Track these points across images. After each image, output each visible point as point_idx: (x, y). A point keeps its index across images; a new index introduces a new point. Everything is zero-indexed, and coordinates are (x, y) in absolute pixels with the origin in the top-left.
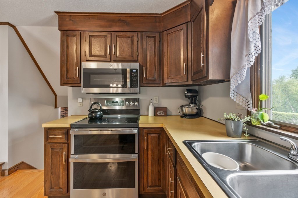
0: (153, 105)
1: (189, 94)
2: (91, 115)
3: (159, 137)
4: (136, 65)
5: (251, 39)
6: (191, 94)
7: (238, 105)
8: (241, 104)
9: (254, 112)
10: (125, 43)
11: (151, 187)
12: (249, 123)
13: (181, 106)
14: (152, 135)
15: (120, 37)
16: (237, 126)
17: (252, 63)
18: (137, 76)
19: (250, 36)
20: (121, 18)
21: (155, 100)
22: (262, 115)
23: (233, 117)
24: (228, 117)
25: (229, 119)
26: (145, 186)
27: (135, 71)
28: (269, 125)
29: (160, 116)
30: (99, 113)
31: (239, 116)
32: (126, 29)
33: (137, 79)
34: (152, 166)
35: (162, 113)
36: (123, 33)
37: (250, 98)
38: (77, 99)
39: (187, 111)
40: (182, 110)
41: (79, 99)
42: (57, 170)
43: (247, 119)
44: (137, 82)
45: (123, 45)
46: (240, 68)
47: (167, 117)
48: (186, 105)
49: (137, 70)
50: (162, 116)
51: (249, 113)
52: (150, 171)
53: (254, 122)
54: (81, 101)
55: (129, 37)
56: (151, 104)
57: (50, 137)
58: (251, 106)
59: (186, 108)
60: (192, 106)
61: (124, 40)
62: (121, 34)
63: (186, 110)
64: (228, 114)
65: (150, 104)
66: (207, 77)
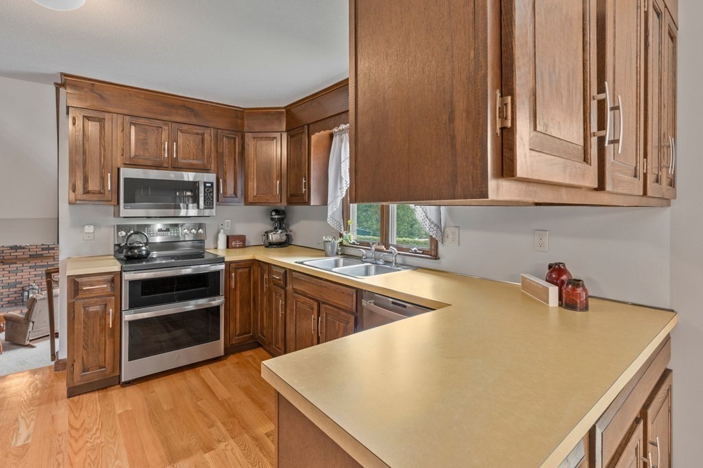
0: (224, 232)
1: (276, 217)
2: (131, 252)
3: (250, 271)
4: (211, 177)
5: (343, 177)
6: (279, 217)
7: (333, 228)
8: (335, 228)
9: (344, 234)
10: (191, 142)
11: (238, 336)
12: (341, 244)
13: (266, 233)
14: (240, 270)
15: (184, 133)
16: (333, 246)
17: (344, 196)
18: (212, 192)
19: (343, 174)
20: (186, 103)
21: (226, 224)
22: (350, 237)
23: (330, 240)
24: (326, 240)
25: (327, 242)
26: (231, 336)
27: (209, 185)
28: (354, 244)
29: (236, 248)
30: (144, 248)
31: (334, 238)
32: (194, 121)
33: (212, 197)
34: (241, 309)
35: (239, 243)
36: (190, 126)
37: (342, 223)
38: (84, 226)
39: (274, 239)
40: (268, 237)
41: (87, 227)
42: (94, 341)
43: (340, 240)
44: (213, 201)
45: (188, 145)
46: (335, 198)
47: (246, 248)
48: (271, 231)
49: (212, 184)
50: (239, 247)
51: (341, 235)
52: (238, 316)
53: (345, 243)
54: (92, 231)
55: (198, 134)
56: (222, 230)
57: (84, 288)
58: (343, 229)
59: (273, 235)
60: (280, 231)
61: (191, 138)
62: (185, 127)
63: (274, 237)
64: (326, 237)
65: (219, 232)
66: (308, 203)
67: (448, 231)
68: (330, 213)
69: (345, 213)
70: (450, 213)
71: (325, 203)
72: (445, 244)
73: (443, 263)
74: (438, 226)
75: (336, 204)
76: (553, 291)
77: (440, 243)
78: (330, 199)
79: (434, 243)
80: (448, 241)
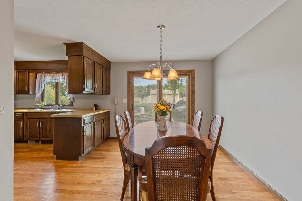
9: (42, 103)
12: (41, 105)
16: (38, 106)
17: (42, 91)
22: (44, 103)
37: (41, 100)
51: (40, 103)
64: (36, 104)
66: (28, 93)
67: (76, 100)
68: (36, 97)
69: (42, 97)
70: (76, 96)
71: (35, 93)
72: (75, 103)
73: (74, 107)
74: (73, 99)
75: (39, 94)
76: (94, 108)
77: (73, 103)
78: (36, 92)
79: (72, 103)
80: (75, 102)
